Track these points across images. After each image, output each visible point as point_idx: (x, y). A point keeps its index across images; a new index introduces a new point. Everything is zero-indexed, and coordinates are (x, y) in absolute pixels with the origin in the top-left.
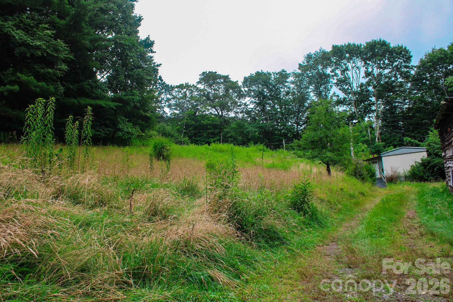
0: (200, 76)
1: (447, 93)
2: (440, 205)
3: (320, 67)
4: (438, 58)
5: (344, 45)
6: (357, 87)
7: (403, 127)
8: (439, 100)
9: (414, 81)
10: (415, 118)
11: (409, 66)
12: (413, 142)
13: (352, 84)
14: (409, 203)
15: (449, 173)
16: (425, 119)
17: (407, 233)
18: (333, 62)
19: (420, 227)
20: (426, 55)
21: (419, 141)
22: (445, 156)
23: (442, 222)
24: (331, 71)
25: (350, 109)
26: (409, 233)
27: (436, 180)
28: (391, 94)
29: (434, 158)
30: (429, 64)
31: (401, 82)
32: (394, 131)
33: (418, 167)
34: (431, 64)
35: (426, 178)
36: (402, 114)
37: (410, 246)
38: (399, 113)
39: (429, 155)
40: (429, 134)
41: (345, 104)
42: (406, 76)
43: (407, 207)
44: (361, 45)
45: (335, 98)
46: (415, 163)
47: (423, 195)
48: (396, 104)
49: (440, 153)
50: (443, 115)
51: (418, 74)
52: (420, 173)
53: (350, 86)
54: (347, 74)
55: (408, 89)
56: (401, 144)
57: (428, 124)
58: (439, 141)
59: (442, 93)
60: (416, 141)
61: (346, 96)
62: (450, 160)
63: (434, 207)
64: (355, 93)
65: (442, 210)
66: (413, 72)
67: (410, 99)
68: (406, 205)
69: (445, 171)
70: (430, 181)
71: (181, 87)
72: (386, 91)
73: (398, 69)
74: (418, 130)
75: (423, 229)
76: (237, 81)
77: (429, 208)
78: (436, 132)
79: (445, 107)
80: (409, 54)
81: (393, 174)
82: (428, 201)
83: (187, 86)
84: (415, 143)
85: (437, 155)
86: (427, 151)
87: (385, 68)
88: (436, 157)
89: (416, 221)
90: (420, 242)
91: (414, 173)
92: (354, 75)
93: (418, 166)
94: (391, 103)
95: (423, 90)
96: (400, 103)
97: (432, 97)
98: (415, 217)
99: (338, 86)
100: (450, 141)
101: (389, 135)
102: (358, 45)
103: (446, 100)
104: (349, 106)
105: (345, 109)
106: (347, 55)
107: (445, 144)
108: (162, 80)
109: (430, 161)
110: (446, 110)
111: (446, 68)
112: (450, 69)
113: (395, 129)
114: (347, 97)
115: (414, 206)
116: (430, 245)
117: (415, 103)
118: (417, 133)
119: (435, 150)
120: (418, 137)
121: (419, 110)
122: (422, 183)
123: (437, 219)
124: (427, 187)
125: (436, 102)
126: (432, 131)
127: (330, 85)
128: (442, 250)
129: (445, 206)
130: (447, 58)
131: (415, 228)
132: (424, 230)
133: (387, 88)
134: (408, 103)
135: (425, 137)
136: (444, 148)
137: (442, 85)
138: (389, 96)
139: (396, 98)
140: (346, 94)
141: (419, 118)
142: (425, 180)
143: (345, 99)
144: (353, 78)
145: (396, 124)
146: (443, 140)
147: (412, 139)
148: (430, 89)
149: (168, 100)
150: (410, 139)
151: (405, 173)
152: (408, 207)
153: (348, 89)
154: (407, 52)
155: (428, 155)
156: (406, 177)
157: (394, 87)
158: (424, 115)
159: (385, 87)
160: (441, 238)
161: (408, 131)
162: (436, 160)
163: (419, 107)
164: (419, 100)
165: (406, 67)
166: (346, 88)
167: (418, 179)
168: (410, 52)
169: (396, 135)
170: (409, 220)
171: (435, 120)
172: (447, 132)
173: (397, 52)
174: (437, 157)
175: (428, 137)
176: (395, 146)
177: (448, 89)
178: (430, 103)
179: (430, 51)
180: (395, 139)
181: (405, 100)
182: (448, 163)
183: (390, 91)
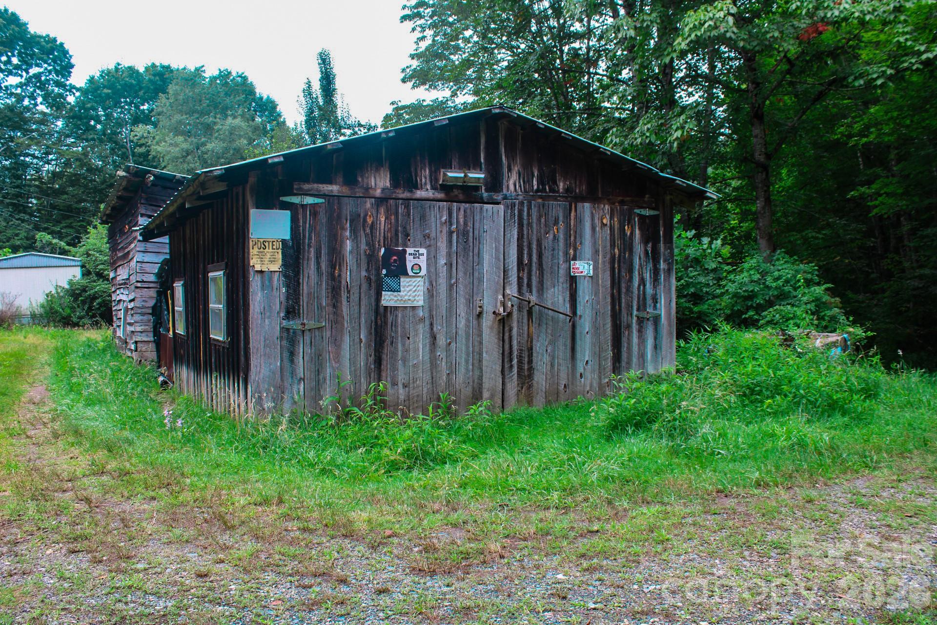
1: (133, 156)
2: (95, 375)
4: (125, 84)
7: (39, 211)
8: (117, 167)
9: (73, 117)
10: (65, 196)
11: (66, 85)
12: (56, 244)
14: (34, 372)
15: (119, 312)
16: (84, 201)
17: (25, 433)
19: (53, 420)
20: (103, 72)
21: (68, 244)
22: (114, 278)
23: (97, 408)
26: (29, 434)
27: (96, 325)
28: (19, 134)
29: (94, 281)
30: (106, 91)
31: (44, 114)
32: (17, 217)
33: (61, 297)
34: (110, 91)
35: (75, 320)
36: (37, 183)
37: (30, 460)
38: (31, 180)
39: (86, 273)
40: (89, 233)
42: (56, 103)
43: (30, 380)
46: (56, 289)
47: (66, 354)
48: (27, 159)
49: (106, 272)
50: (119, 198)
51: (81, 104)
52: (63, 309)
55: (57, 132)
56: (30, 246)
57: (89, 211)
58: (106, 248)
59: (124, 154)
60: (63, 244)
62: (124, 288)
63: (85, 379)
65: (100, 385)
66: (71, 99)
67: (59, 153)
68: (29, 374)
69: (111, 308)
70: (83, 326)
72: (7, 127)
73: (38, 81)
74: (70, 221)
75: (59, 423)
77: (74, 380)
78: (103, 230)
79: (124, 183)
80: (69, 60)
81: (4, 309)
82: (74, 367)
84: (60, 248)
85: (100, 275)
86: (83, 266)
87: (10, 73)
88: (98, 280)
89: (47, 409)
90: (50, 450)
91: (51, 308)
93: (62, 294)
94: (15, 155)
95: (87, 140)
96: (37, 158)
97: (101, 157)
98: (46, 400)
100: (126, 250)
101: (4, 224)
103: (127, 169)
107: (116, 255)
109: (87, 287)
110: (125, 189)
111: (137, 107)
112: (144, 110)
113: (20, 212)
115: (46, 378)
116: (72, 455)
117: (67, 164)
118: (65, 227)
119: (98, 265)
120: (68, 235)
121: (74, 180)
122: (67, 330)
123: (90, 402)
124: (75, 339)
125: (111, 170)
126: (95, 227)
128: (93, 463)
129: (106, 376)
130: (141, 89)
131: (45, 424)
132: (62, 425)
133: (10, 119)
134: (54, 163)
135: (81, 238)
136: (114, 262)
137: (126, 138)
138: (12, 139)
139: (29, 146)
141: (72, 196)
142: (76, 325)
145: (22, 201)
146: (114, 248)
147: (54, 238)
148: (101, 141)
150: (50, 236)
151: (32, 307)
152: (32, 380)
154: (65, 53)
155: (83, 275)
156: (33, 316)
157: (26, 121)
158: (83, 192)
159: (6, 116)
160: (92, 440)
161: (47, 221)
162: (98, 285)
163: (75, 175)
164: (77, 160)
165: (58, 84)
167: (59, 321)
168: (71, 57)
169: (19, 225)
170: (32, 407)
171: (102, 206)
172: (122, 233)
173: (43, 47)
174: (101, 280)
175: (88, 238)
176: (15, 249)
177: (135, 148)
178: (98, 170)
179: (112, 67)
180: (17, 235)
181: (47, 153)
182: (118, 292)
183: (15, 127)
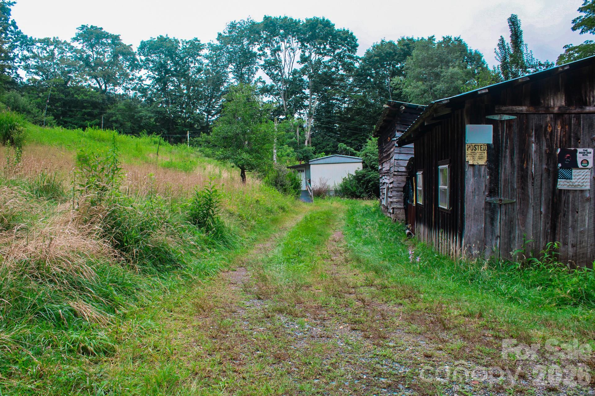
0: (78, 30)
1: (392, 96)
2: (369, 227)
3: (245, 42)
4: (387, 53)
5: (278, 18)
6: (289, 73)
7: (339, 131)
8: (383, 102)
9: (357, 76)
10: (354, 122)
11: (354, 57)
12: (349, 150)
13: (284, 69)
14: (336, 223)
15: (384, 190)
16: (364, 124)
17: (330, 258)
18: (263, 37)
19: (346, 252)
20: (374, 47)
21: (355, 150)
22: (381, 169)
23: (370, 246)
24: (258, 49)
25: (277, 100)
26: (332, 258)
27: (370, 197)
28: (329, 88)
29: (370, 171)
30: (376, 58)
31: (342, 75)
32: (328, 134)
33: (351, 181)
34: (378, 58)
35: (358, 194)
36: (339, 115)
37: (332, 274)
38: (335, 113)
39: (365, 167)
40: (367, 142)
41: (271, 94)
42: (349, 68)
43: (334, 228)
44: (299, 21)
45: (260, 85)
46: (348, 176)
47: (354, 214)
48: (334, 101)
49: (376, 166)
50: (384, 121)
51: (362, 67)
52: (352, 188)
53: (280, 71)
54: (279, 56)
55: (349, 85)
56: (335, 151)
57: (367, 130)
58: (377, 151)
59: (387, 94)
60: (352, 149)
61: (273, 83)
62: (387, 175)
63: (364, 229)
64: (286, 82)
65: (372, 233)
66: (357, 65)
67: (350, 97)
68: (333, 225)
69: (379, 187)
70: (363, 198)
71: (46, 41)
72: (324, 84)
73: (340, 58)
74: (356, 136)
75: (349, 253)
76: (131, 45)
77: (358, 229)
78: (375, 140)
79: (387, 112)
80: (356, 42)
81: (321, 187)
82: (358, 222)
83: (56, 43)
84: (351, 152)
85: (373, 168)
86: (363, 163)
87: (325, 55)
88: (372, 170)
89: (342, 245)
90: (343, 269)
91: (346, 187)
92: (288, 58)
93: (351, 179)
94: (327, 100)
95: (366, 88)
96: (339, 100)
97: (375, 98)
98: (342, 240)
99: (265, 70)
100: (388, 153)
101: (322, 139)
102: (296, 20)
103: (389, 104)
104: (277, 97)
105: (271, 100)
106: (282, 31)
107: (382, 155)
109: (365, 174)
110: (388, 115)
111: (394, 66)
112: (398, 67)
113: (330, 132)
114: (275, 85)
115: (342, 227)
116: (355, 273)
117: (355, 103)
118: (354, 140)
119: (372, 162)
120: (355, 144)
121: (359, 112)
122: (354, 200)
123: (366, 243)
124: (358, 205)
125: (379, 105)
126: (370, 139)
127: (255, 66)
128: (366, 279)
129: (375, 228)
130: (396, 54)
131: (341, 253)
132: (350, 255)
133: (325, 80)
134: (347, 102)
135: (362, 146)
136: (382, 160)
137: (387, 85)
138: (326, 91)
139: (334, 94)
140: (274, 80)
141: (358, 121)
142: (358, 197)
143: (272, 87)
144: (285, 61)
145: (331, 125)
146: (381, 151)
147: (347, 146)
148: (374, 88)
149: (25, 58)
150: (345, 145)
151: (335, 186)
152: (335, 228)
153: (277, 74)
154: (353, 38)
155: (363, 168)
156: (336, 191)
157: (333, 80)
158: (364, 119)
159: (323, 78)
160: (367, 265)
161: (344, 136)
162: (371, 174)
163: (359, 109)
164: (360, 100)
165: (350, 57)
166: (275, 73)
167: (350, 194)
168: (356, 40)
169: (329, 139)
170: (334, 243)
171: (375, 126)
172: (386, 142)
173: (342, 37)
174: (373, 171)
175: (366, 146)
176: (327, 153)
177: (393, 91)
178: (372, 105)
179: (379, 43)
180: (328, 145)
181: (344, 97)
182: (383, 178)
183: (328, 84)
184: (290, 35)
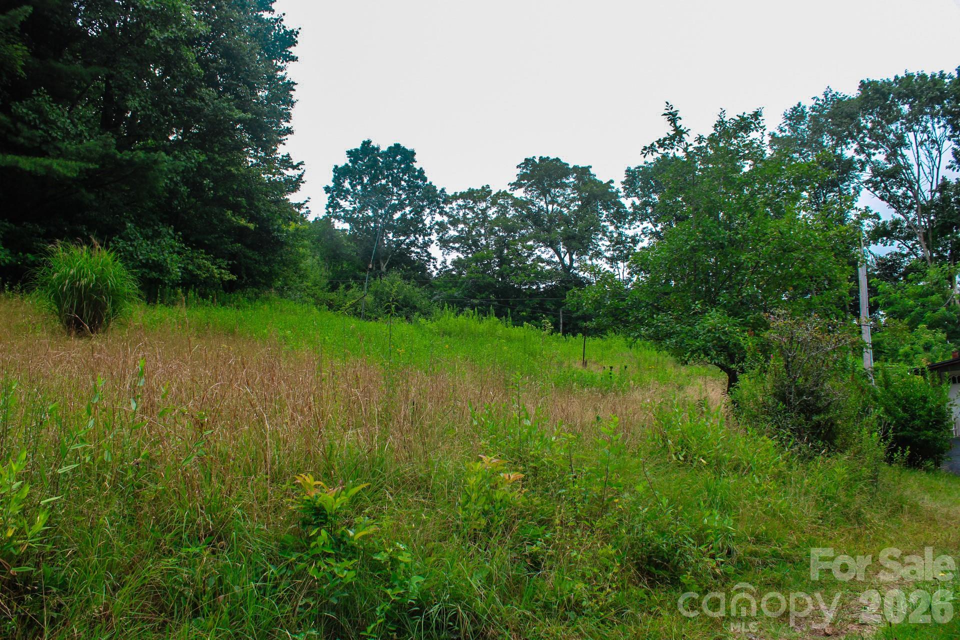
0: (519, 170)
3: (827, 140)
5: (892, 80)
6: (931, 191)
13: (918, 182)
18: (865, 127)
24: (856, 150)
25: (911, 250)
41: (898, 238)
44: (942, 77)
45: (867, 225)
53: (911, 188)
54: (903, 156)
61: (898, 216)
64: (924, 210)
76: (612, 181)
83: (482, 194)
92: (923, 159)
99: (876, 189)
102: (933, 76)
104: (910, 243)
105: (898, 250)
106: (905, 109)
108: (425, 179)
114: (902, 217)
127: (852, 185)
140: (899, 210)
143: (896, 223)
144: (919, 165)
153: (905, 196)
166: (900, 192)
184: (926, 114)
